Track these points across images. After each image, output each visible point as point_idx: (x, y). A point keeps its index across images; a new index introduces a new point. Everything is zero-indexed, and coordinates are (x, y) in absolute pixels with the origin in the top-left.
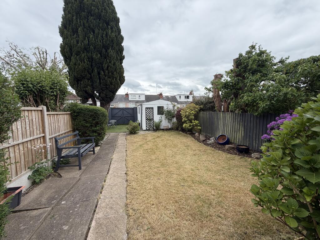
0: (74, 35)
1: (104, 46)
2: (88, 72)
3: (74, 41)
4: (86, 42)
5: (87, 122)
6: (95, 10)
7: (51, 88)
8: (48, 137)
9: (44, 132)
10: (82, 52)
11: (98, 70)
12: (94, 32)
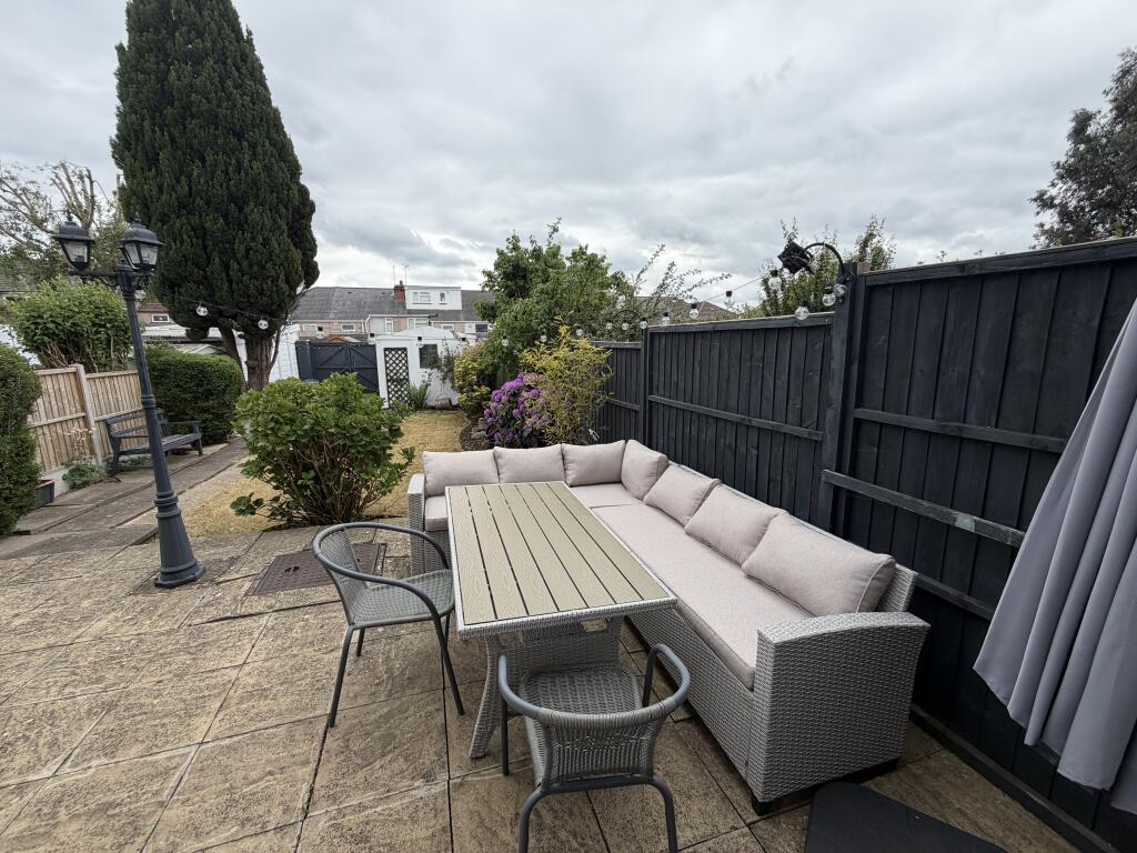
0: (150, 170)
1: (232, 198)
2: (197, 265)
3: (150, 189)
4: (183, 189)
5: (184, 391)
6: (200, 102)
7: (94, 325)
8: (92, 419)
9: (84, 409)
10: (173, 216)
11: (224, 259)
12: (203, 160)
